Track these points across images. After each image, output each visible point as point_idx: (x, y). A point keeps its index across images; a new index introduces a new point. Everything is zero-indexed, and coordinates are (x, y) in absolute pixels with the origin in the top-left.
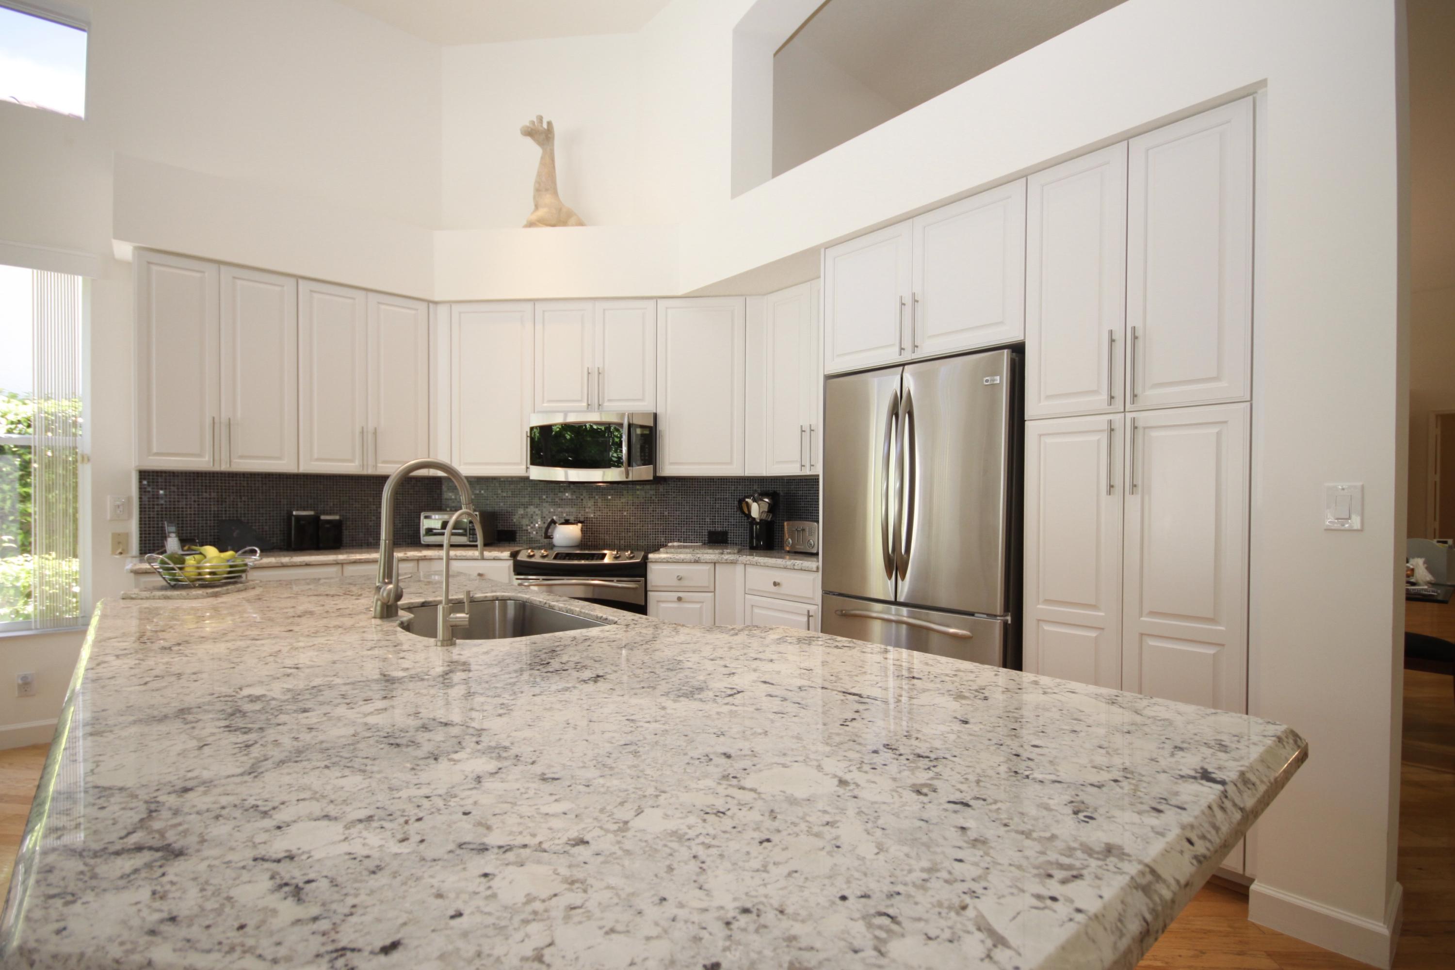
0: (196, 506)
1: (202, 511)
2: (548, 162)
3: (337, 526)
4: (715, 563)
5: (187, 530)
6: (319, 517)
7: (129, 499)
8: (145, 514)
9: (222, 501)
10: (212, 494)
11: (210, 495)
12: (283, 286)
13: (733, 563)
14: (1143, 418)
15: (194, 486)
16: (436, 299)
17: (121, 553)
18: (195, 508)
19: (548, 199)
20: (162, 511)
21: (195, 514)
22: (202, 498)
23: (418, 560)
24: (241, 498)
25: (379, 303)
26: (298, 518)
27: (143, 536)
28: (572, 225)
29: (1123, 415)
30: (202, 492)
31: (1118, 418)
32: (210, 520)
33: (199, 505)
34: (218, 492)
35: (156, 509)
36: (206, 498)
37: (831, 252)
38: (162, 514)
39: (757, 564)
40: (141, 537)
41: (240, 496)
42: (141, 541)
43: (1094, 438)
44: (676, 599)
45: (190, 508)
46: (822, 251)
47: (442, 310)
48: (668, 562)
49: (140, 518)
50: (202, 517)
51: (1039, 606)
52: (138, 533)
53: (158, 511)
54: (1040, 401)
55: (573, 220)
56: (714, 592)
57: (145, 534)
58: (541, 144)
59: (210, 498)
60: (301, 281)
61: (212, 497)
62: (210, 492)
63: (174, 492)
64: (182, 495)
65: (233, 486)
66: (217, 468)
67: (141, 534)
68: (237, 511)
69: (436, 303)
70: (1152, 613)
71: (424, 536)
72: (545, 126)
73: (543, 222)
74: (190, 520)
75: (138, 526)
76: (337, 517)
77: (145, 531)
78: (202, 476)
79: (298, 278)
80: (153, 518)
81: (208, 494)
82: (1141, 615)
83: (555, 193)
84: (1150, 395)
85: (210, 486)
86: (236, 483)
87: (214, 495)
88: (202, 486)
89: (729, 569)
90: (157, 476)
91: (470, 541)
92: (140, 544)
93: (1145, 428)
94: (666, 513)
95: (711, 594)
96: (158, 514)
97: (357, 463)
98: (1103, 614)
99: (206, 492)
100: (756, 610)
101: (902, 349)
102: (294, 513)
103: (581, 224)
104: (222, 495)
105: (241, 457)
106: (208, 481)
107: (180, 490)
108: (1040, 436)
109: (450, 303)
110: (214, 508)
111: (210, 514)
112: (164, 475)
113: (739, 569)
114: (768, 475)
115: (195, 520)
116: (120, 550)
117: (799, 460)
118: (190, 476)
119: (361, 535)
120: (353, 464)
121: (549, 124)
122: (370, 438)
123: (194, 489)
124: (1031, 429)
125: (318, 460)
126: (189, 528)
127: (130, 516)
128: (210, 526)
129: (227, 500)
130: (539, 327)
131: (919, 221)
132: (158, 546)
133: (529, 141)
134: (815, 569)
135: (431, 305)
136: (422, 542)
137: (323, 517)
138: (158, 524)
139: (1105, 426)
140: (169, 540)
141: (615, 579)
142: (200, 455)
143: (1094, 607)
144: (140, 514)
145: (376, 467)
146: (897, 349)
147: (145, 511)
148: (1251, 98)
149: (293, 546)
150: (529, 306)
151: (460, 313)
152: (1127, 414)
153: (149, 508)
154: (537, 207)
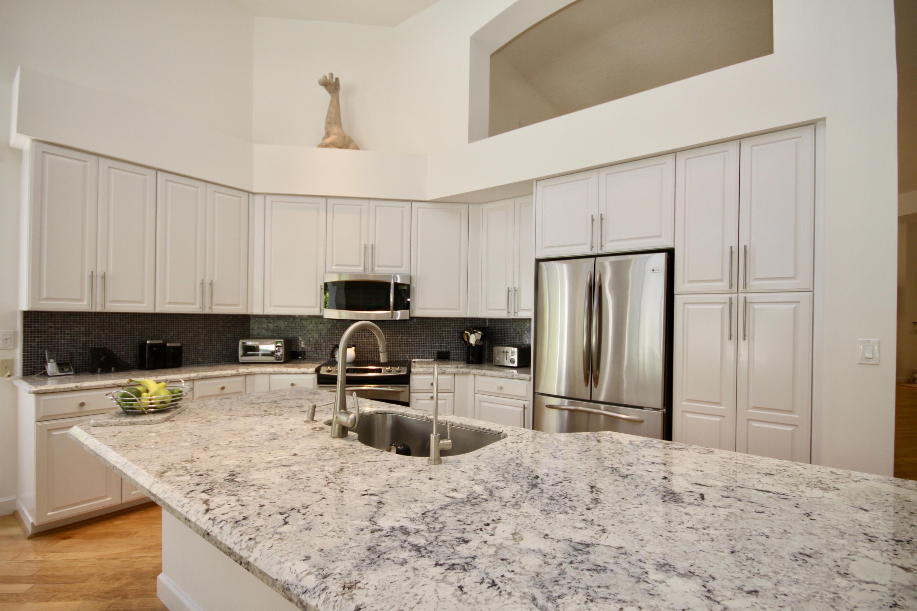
0: (69, 338)
1: (74, 341)
2: (335, 105)
3: (179, 350)
4: (454, 374)
5: (61, 356)
6: (165, 345)
7: (15, 333)
8: (28, 345)
9: (89, 334)
10: (82, 328)
11: (80, 329)
12: (146, 175)
13: (467, 374)
14: (751, 297)
15: (67, 322)
16: (255, 191)
17: (9, 376)
18: (67, 339)
19: (335, 129)
20: (41, 342)
21: (67, 344)
22: (74, 332)
23: (246, 375)
24: (104, 331)
25: (215, 191)
26: (151, 345)
27: (26, 361)
28: (353, 149)
29: (736, 294)
30: (74, 327)
31: (734, 296)
32: (80, 348)
33: (71, 336)
34: (86, 327)
35: (36, 341)
36: (77, 331)
37: (540, 184)
38: (41, 344)
39: (485, 375)
40: (24, 362)
41: (103, 329)
42: (24, 365)
43: (720, 307)
44: (430, 398)
45: (64, 339)
46: (535, 182)
47: (259, 200)
48: (424, 374)
49: (24, 347)
50: (73, 346)
51: (683, 403)
52: (22, 359)
53: (38, 342)
54: (684, 284)
55: (352, 145)
56: (454, 393)
57: (28, 360)
58: (330, 92)
59: (80, 332)
60: (159, 173)
61: (82, 330)
62: (80, 327)
63: (51, 327)
64: (58, 329)
65: (98, 322)
66: (93, 310)
67: (24, 360)
68: (101, 341)
69: (254, 194)
70: (755, 408)
71: (241, 356)
72: (334, 80)
73: (333, 145)
74: (64, 349)
75: (22, 354)
76: (179, 344)
77: (28, 357)
78: (74, 315)
79: (157, 170)
80: (34, 347)
81: (78, 328)
82: (748, 409)
83: (340, 126)
84: (753, 284)
85: (80, 322)
86: (100, 320)
87: (82, 329)
88: (73, 322)
89: (463, 378)
90: (38, 315)
91: (277, 360)
92: (24, 368)
93: (750, 303)
94: (410, 340)
95: (452, 394)
96: (38, 344)
97: (198, 306)
98: (724, 408)
99: (77, 327)
100: (483, 404)
101: (592, 247)
102: (148, 342)
103: (357, 148)
104: (89, 329)
105: (112, 301)
106: (78, 319)
107: (56, 326)
108: (684, 303)
109: (265, 194)
110: (83, 339)
111: (80, 343)
112: (43, 314)
113: (471, 378)
114: (482, 317)
115: (67, 348)
116: (9, 374)
117: (506, 309)
118: (64, 315)
119: (193, 356)
120: (194, 306)
121: (337, 79)
122: (207, 288)
123: (67, 324)
124: (678, 300)
125: (170, 303)
126: (63, 355)
127: (15, 346)
128: (80, 353)
129: (93, 333)
130: (330, 215)
131: (604, 172)
132: (38, 369)
133: (323, 89)
134: (528, 379)
135: (251, 195)
136: (240, 361)
137: (168, 345)
138: (38, 352)
139: (728, 301)
140: (49, 364)
141: (389, 386)
142: (80, 300)
143: (718, 404)
144: (24, 345)
145: (210, 308)
146: (589, 246)
147: (28, 342)
148: (813, 126)
149: (147, 366)
150: (323, 200)
151: (272, 202)
152: (739, 294)
153: (31, 340)
154: (328, 134)
